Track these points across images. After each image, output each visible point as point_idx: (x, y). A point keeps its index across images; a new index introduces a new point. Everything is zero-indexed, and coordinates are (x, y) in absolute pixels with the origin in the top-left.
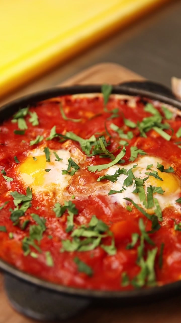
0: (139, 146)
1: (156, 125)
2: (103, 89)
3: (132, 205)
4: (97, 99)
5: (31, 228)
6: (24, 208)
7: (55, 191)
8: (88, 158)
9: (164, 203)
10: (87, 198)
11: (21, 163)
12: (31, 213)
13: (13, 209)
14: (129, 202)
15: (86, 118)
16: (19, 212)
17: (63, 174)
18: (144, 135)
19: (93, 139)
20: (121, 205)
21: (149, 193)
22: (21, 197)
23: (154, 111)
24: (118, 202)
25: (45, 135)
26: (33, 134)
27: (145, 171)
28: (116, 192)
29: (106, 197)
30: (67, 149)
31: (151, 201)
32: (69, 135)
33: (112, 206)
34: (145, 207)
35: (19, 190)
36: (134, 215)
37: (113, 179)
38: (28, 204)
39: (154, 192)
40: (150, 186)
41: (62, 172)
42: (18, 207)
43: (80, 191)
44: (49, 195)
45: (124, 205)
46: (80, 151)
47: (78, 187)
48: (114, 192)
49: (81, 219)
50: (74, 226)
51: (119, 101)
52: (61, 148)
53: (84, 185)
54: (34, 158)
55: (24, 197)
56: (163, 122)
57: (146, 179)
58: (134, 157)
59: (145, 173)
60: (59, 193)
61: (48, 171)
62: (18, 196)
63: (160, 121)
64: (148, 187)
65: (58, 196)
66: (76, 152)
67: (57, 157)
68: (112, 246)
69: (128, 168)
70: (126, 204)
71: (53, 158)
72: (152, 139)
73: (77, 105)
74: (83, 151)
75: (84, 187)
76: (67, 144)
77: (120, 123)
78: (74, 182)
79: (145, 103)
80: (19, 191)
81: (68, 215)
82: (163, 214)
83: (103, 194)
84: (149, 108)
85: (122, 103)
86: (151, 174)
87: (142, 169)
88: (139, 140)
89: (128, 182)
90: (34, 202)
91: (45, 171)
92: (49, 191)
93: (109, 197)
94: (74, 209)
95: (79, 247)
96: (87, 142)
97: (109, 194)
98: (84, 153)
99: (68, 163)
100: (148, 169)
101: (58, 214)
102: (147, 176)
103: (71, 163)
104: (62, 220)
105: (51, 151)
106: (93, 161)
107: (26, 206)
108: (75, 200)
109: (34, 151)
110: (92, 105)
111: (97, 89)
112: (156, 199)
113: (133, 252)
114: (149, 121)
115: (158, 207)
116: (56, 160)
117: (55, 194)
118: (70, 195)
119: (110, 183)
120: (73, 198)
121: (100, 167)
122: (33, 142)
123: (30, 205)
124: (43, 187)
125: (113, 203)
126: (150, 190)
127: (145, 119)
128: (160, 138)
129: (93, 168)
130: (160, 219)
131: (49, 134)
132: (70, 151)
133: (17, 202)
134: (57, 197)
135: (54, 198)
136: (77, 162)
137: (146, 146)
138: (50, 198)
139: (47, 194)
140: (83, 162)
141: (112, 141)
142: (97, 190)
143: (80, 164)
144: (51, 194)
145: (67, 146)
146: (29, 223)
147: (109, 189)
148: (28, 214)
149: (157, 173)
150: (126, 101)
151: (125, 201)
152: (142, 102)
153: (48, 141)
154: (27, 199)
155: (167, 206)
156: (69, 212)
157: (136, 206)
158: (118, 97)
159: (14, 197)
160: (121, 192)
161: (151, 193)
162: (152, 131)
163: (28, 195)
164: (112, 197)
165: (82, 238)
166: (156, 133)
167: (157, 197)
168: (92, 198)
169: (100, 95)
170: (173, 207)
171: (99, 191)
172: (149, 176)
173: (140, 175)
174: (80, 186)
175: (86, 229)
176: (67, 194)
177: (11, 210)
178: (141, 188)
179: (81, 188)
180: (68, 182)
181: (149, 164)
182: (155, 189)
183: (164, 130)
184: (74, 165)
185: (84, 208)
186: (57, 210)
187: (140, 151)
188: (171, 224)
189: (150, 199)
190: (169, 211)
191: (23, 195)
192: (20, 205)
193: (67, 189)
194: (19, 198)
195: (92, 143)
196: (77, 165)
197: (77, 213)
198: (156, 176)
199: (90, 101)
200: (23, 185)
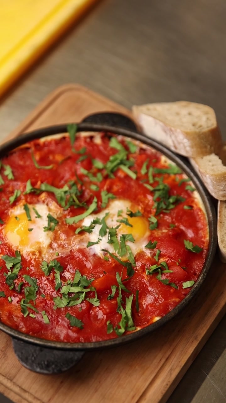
0: (109, 190)
1: (122, 163)
2: (69, 128)
3: (108, 255)
4: (64, 138)
5: (25, 290)
6: (16, 271)
7: (40, 249)
8: (64, 210)
9: (136, 249)
10: (69, 253)
11: (5, 223)
12: (23, 274)
13: (7, 274)
14: (106, 253)
15: (56, 163)
16: (13, 275)
17: (45, 231)
18: (112, 176)
19: (66, 188)
20: (99, 256)
21: (122, 242)
22: (12, 260)
23: (119, 147)
24: (96, 254)
25: (21, 189)
26: (10, 189)
27: (116, 218)
28: (93, 244)
29: (85, 250)
30: (44, 202)
31: (124, 249)
32: (43, 187)
33: (91, 258)
34: (120, 256)
35: (9, 252)
36: (111, 264)
37: (89, 230)
38: (18, 265)
39: (126, 240)
40: (122, 235)
41: (43, 229)
42: (10, 271)
43: (61, 246)
44: (35, 254)
45: (101, 255)
46: (56, 204)
47: (59, 242)
48: (91, 244)
49: (67, 275)
50: (61, 283)
51: (85, 138)
52: (38, 202)
53: (64, 240)
54: (16, 218)
55: (14, 259)
56: (128, 159)
57: (118, 227)
58: (105, 203)
59: (117, 221)
60: (44, 251)
61: (30, 230)
62: (9, 259)
63: (125, 158)
64: (121, 237)
65: (43, 254)
66: (53, 206)
67: (37, 213)
68: (96, 299)
69: (101, 216)
70: (103, 254)
71: (33, 215)
72: (120, 179)
73: (46, 149)
74: (59, 203)
75: (64, 242)
76: (43, 196)
77: (89, 166)
78: (56, 238)
79: (110, 138)
80: (9, 254)
81: (55, 273)
82: (136, 260)
83: (82, 247)
84: (114, 143)
85: (88, 140)
86: (122, 221)
87: (114, 215)
88: (108, 182)
89: (103, 232)
90: (24, 262)
91: (28, 231)
92: (35, 251)
93: (88, 249)
94: (60, 267)
95: (69, 303)
96: (61, 192)
97: (88, 247)
98: (60, 206)
99: (47, 219)
100: (119, 215)
101: (46, 273)
102: (118, 224)
103: (50, 219)
104: (50, 278)
105: (30, 206)
106: (69, 213)
107: (17, 268)
108: (59, 256)
109: (14, 209)
110: (60, 146)
111: (62, 129)
112: (128, 246)
113: (113, 302)
114: (116, 159)
115: (131, 254)
116: (36, 217)
117: (40, 252)
118: (54, 252)
119: (87, 234)
120: (57, 255)
121: (77, 218)
122: (12, 199)
123: (21, 266)
124: (29, 246)
125: (92, 255)
126: (122, 239)
127: (111, 158)
128: (127, 177)
129: (70, 220)
130: (133, 265)
131: (25, 187)
132: (47, 205)
133: (9, 265)
134: (43, 256)
135: (40, 257)
136: (55, 217)
137: (115, 188)
138: (37, 257)
139: (34, 254)
140: (61, 215)
141: (84, 188)
142: (77, 244)
143: (58, 218)
144: (37, 254)
145: (43, 199)
146: (23, 285)
147: (87, 241)
148: (20, 276)
149: (127, 220)
150: (91, 138)
151: (102, 252)
152: (107, 136)
153: (26, 196)
154: (18, 262)
155: (139, 251)
156: (55, 270)
157: (112, 255)
158: (84, 134)
159: (5, 261)
160: (97, 243)
161: (123, 242)
162: (119, 170)
163: (17, 257)
164: (90, 249)
165: (70, 294)
166: (123, 172)
167: (129, 244)
168: (73, 253)
169: (66, 135)
170: (143, 252)
171: (78, 244)
172: (120, 223)
173: (112, 223)
174: (61, 241)
175: (72, 285)
176: (51, 251)
177: (5, 274)
178: (114, 239)
179: (63, 243)
180: (50, 238)
181: (120, 209)
182: (127, 236)
183: (130, 168)
184: (53, 220)
185: (68, 265)
186: (45, 270)
187: (110, 195)
188: (143, 268)
189: (123, 247)
190: (141, 255)
191: (13, 258)
192: (12, 268)
193: (50, 246)
194: (10, 261)
195: (66, 192)
196: (56, 220)
197: (62, 271)
198: (127, 223)
199: (57, 142)
200: (11, 247)
